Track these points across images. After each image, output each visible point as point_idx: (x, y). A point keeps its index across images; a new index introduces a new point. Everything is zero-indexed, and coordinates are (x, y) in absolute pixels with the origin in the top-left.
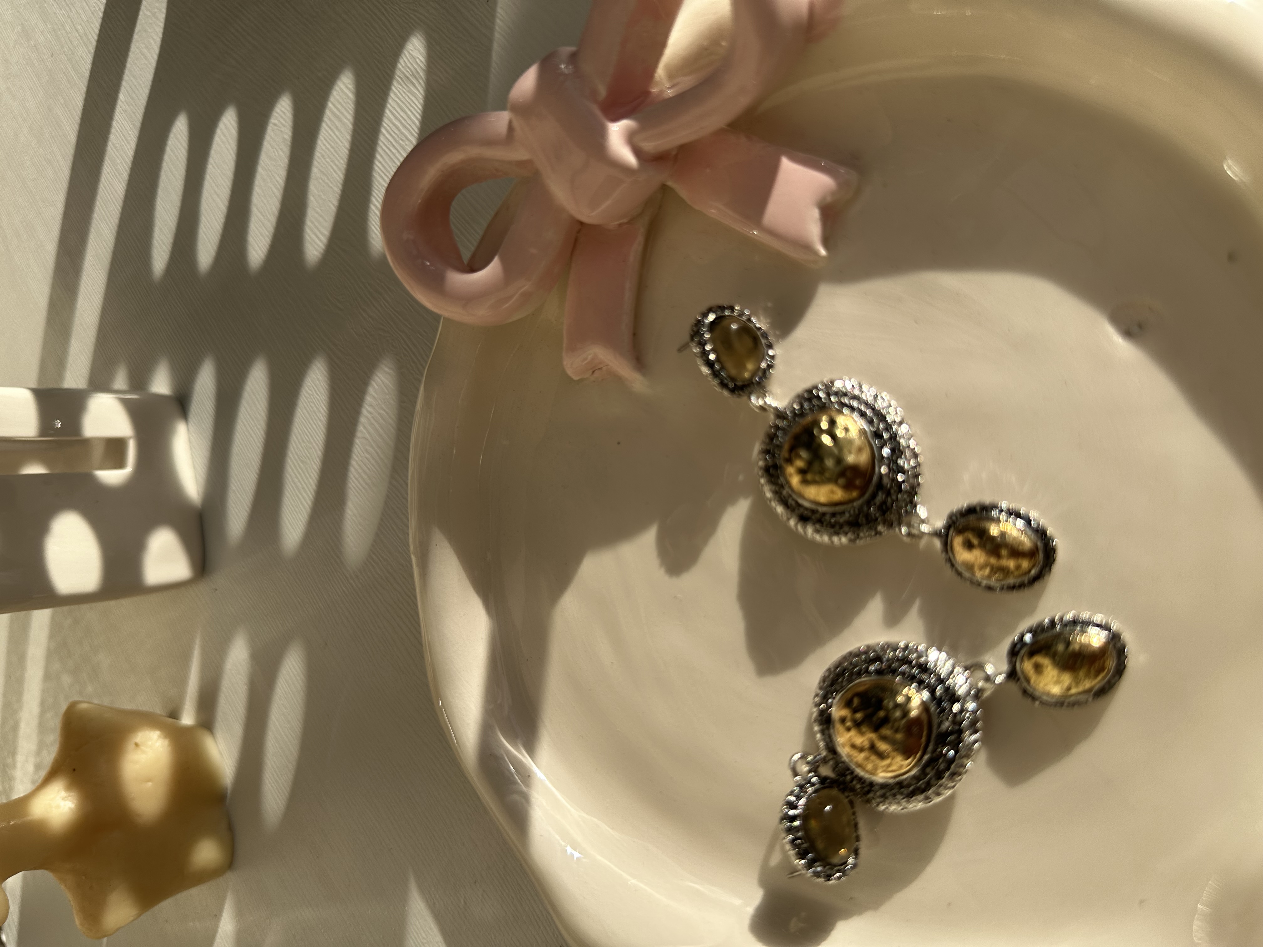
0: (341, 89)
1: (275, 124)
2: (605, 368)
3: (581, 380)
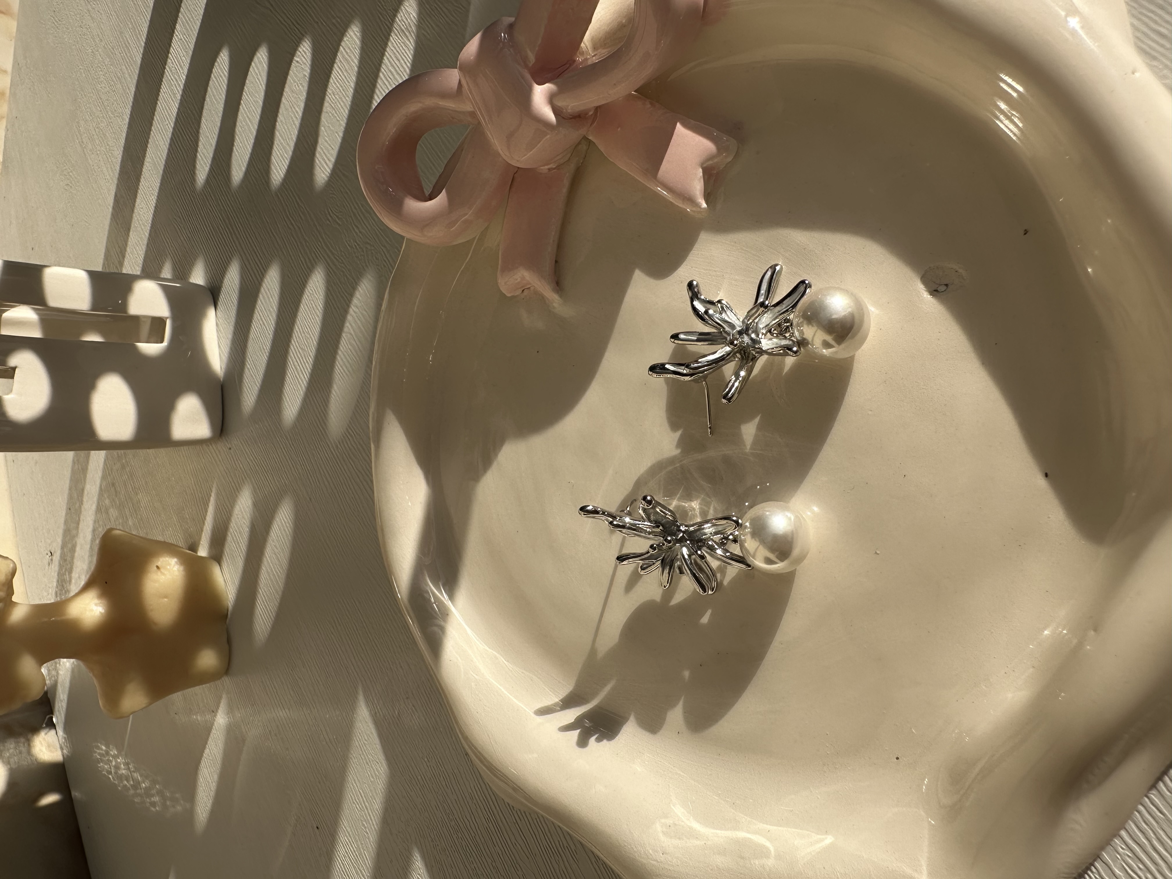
2: (532, 288)
3: (513, 297)
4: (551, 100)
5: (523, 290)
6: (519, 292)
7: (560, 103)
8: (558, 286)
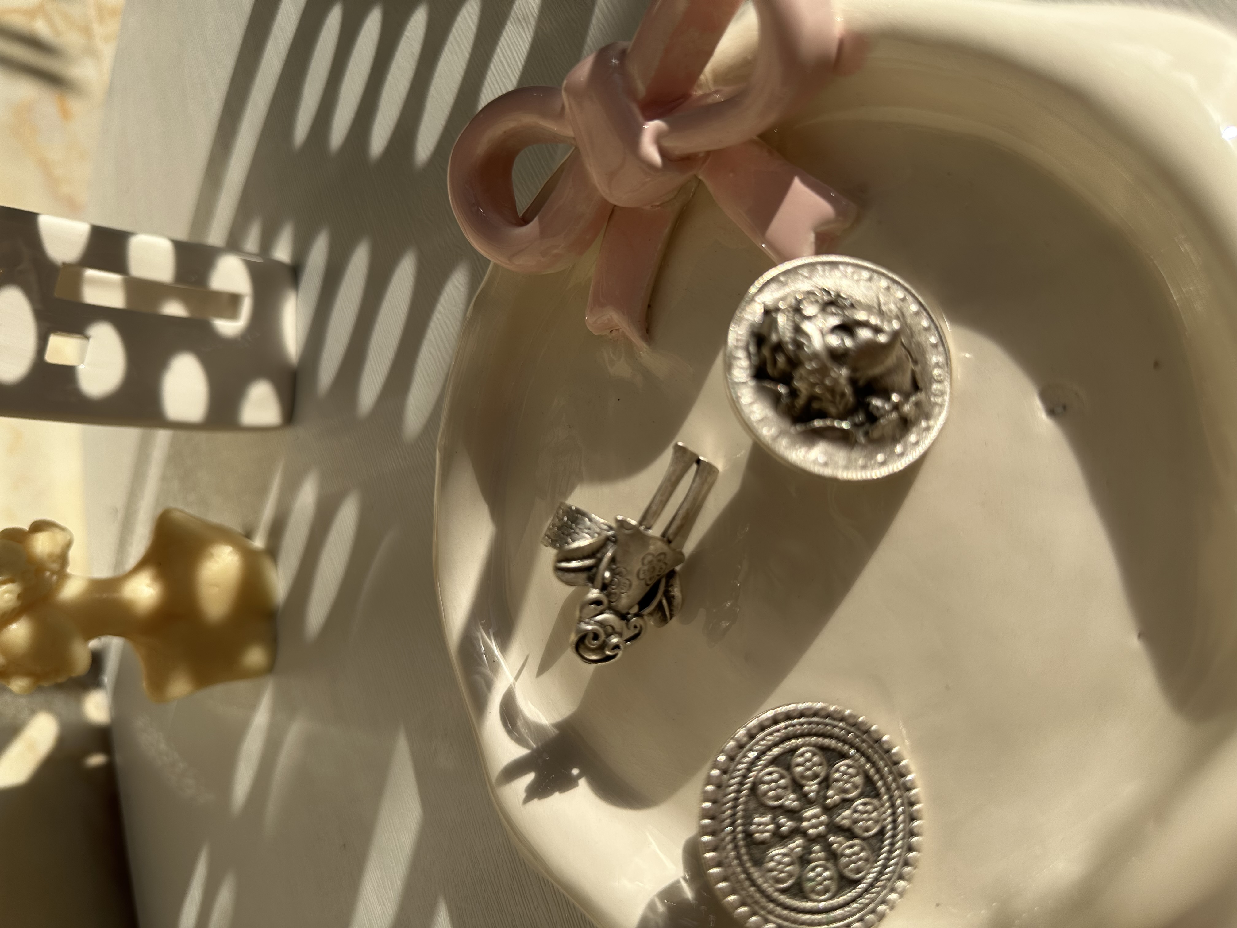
0: (465, 18)
1: (407, 37)
2: (621, 330)
3: (601, 336)
4: (659, 140)
5: (611, 331)
6: (607, 333)
7: (667, 144)
8: (647, 333)
